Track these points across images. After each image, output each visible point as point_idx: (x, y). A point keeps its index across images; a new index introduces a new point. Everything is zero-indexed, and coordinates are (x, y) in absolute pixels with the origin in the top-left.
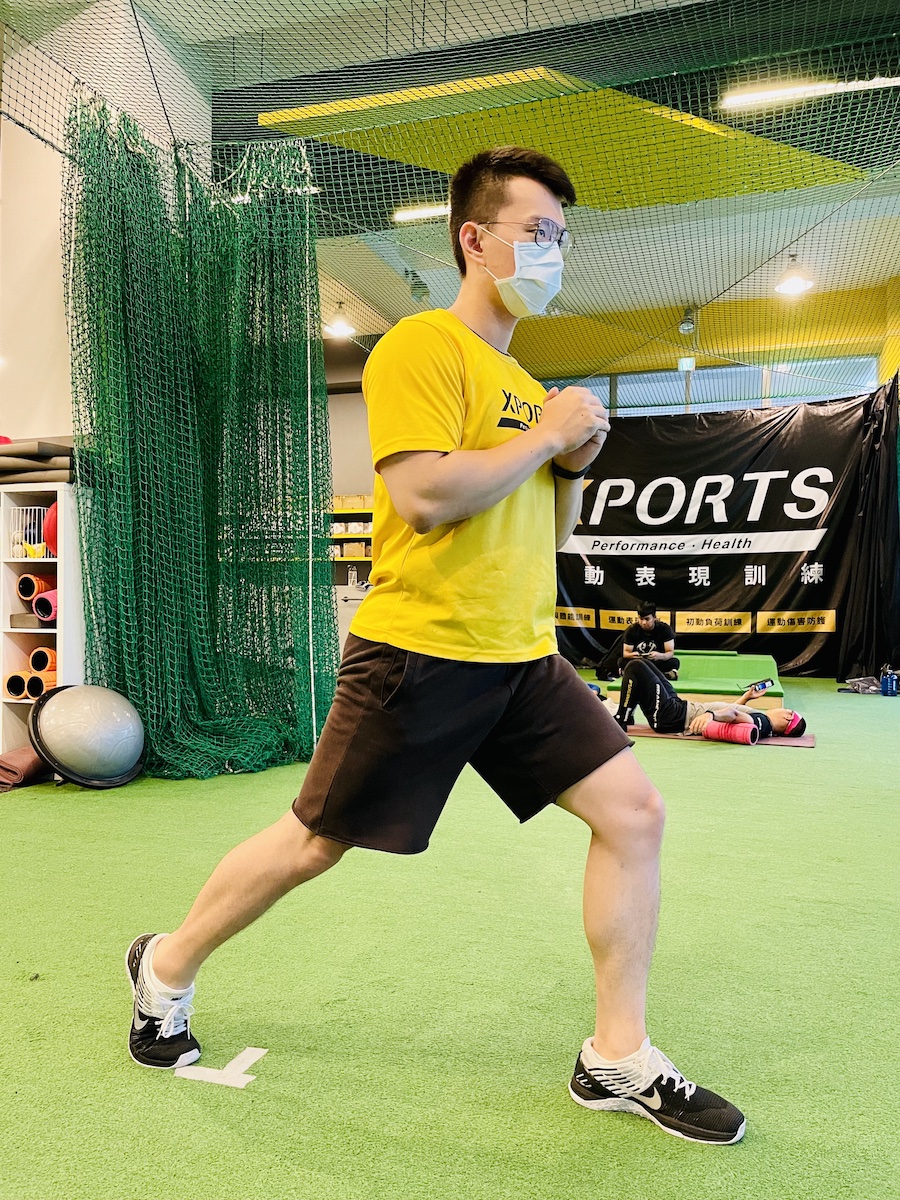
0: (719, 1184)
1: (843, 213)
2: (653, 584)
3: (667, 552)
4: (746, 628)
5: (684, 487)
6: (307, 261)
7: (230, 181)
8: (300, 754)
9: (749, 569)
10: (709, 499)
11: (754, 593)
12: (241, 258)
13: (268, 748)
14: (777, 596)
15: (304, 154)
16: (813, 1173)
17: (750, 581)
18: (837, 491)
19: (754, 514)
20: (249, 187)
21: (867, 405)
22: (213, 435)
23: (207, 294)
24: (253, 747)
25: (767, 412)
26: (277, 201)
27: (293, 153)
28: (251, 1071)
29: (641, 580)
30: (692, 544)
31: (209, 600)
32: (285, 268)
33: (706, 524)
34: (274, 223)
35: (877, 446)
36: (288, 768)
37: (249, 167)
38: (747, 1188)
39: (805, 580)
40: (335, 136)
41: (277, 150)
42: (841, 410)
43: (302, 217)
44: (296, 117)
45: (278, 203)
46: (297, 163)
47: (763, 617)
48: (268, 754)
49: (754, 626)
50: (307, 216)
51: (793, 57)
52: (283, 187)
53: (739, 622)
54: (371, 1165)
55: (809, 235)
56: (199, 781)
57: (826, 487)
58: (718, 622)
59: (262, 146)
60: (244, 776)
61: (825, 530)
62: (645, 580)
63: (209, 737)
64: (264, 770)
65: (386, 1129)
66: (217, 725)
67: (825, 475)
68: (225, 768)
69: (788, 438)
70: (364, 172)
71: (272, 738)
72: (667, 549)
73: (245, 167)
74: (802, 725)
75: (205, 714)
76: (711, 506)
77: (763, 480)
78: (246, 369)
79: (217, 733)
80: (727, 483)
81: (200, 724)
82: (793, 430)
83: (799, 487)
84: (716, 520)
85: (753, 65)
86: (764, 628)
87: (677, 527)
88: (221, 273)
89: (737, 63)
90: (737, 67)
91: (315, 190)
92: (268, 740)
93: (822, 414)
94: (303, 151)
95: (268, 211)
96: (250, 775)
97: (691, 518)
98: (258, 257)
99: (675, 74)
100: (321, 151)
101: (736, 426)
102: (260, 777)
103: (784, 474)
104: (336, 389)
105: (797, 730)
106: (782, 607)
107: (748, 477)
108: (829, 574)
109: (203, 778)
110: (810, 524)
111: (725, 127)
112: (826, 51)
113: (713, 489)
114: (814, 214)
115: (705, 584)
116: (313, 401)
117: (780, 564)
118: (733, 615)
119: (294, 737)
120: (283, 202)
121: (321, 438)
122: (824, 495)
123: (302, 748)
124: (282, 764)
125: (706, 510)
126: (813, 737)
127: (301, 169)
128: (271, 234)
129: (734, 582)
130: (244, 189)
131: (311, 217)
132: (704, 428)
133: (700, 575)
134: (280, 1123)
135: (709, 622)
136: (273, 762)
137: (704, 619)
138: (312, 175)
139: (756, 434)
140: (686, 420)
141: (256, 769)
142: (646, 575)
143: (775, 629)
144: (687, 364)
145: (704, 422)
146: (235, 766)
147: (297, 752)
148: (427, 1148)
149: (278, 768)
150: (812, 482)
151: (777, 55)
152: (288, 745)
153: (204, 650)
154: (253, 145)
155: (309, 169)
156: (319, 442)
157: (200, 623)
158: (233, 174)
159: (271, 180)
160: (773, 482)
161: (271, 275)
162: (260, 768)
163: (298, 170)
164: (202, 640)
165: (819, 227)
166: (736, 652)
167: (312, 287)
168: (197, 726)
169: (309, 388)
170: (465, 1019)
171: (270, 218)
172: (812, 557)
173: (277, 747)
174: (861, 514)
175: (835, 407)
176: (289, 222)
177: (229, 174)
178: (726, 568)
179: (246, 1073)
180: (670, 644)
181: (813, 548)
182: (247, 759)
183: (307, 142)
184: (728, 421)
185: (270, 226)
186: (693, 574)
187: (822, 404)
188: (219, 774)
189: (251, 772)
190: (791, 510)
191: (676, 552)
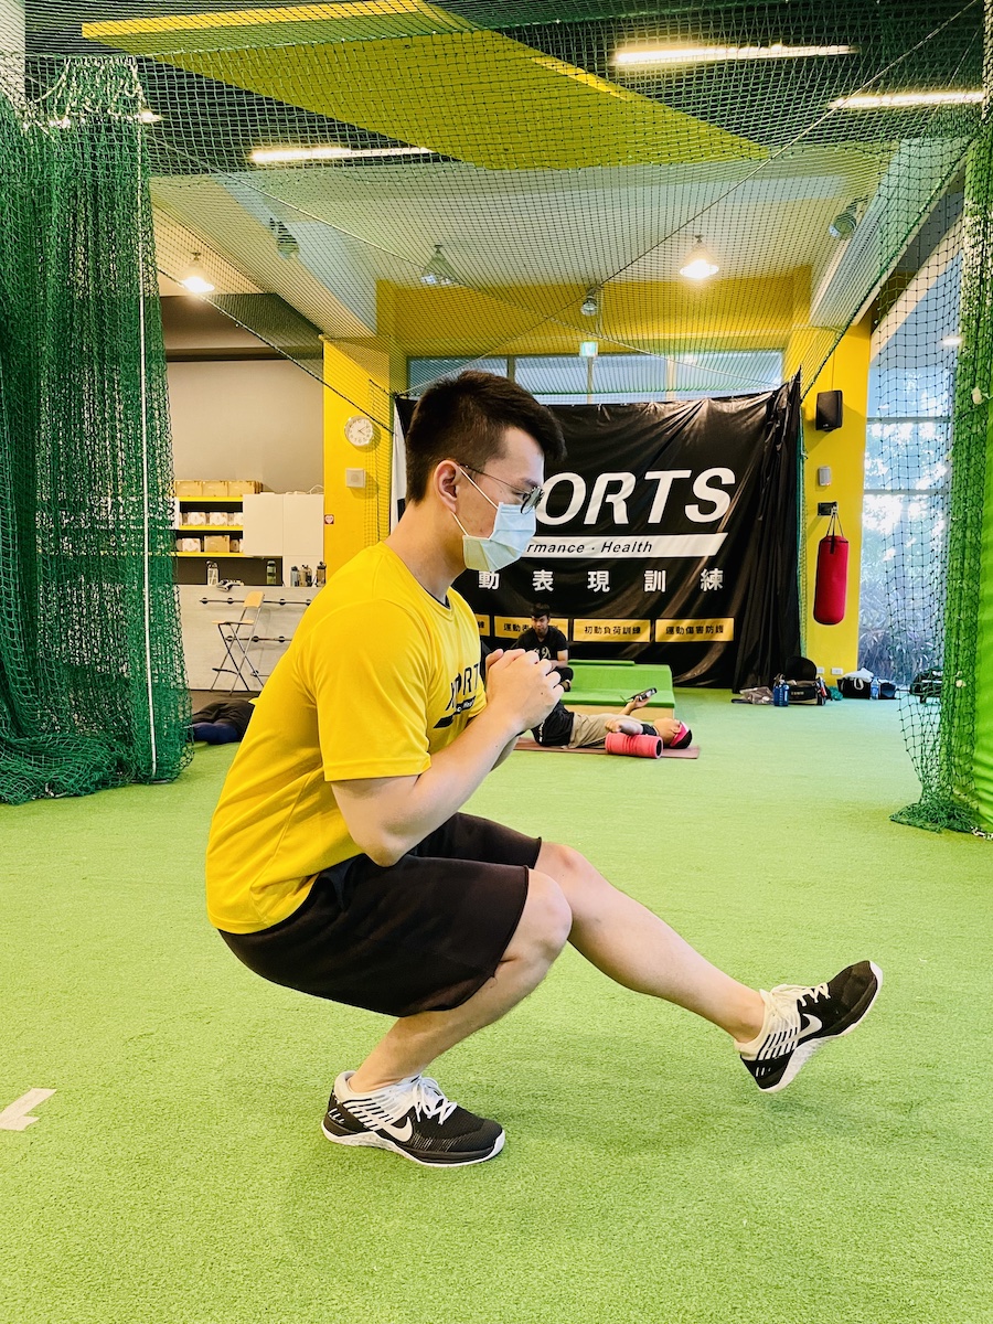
0: (519, 1187)
1: (740, 193)
2: (551, 589)
3: (566, 555)
4: (644, 637)
5: (584, 485)
6: (139, 201)
7: (45, 100)
8: (136, 775)
9: (648, 574)
10: (610, 498)
11: (653, 600)
12: (58, 192)
13: (97, 768)
14: (677, 602)
15: (135, 75)
16: (614, 1172)
17: (649, 587)
18: (738, 493)
19: (655, 516)
20: (68, 109)
21: (770, 402)
22: (25, 403)
23: (16, 234)
24: (79, 768)
25: (671, 406)
26: (101, 127)
27: (122, 73)
28: (34, 1112)
29: (538, 584)
30: (591, 547)
31: (22, 597)
32: (112, 209)
33: (606, 526)
34: (98, 154)
35: (779, 447)
36: (122, 790)
37: (68, 86)
38: (547, 1189)
39: (705, 587)
40: (174, 56)
41: (103, 67)
42: (744, 407)
43: (133, 149)
44: (123, 30)
45: (103, 131)
46: (127, 85)
47: (662, 625)
48: (97, 776)
49: (653, 634)
50: (139, 149)
51: (684, 15)
52: (109, 111)
53: (637, 630)
54: (157, 1197)
55: (705, 214)
56: (11, 807)
57: (728, 489)
58: (617, 630)
59: (85, 62)
60: (67, 800)
61: (726, 534)
62: (542, 585)
63: (26, 757)
64: (92, 793)
65: (178, 1161)
66: (35, 742)
67: (728, 476)
68: (44, 792)
69: (692, 435)
70: (206, 101)
71: (102, 756)
72: (566, 551)
73: (64, 85)
74: (689, 736)
75: (20, 732)
76: (611, 504)
77: (665, 479)
78: (65, 326)
79: (34, 751)
80: (629, 481)
81: (13, 741)
82: (697, 425)
83: (701, 489)
84: (616, 522)
85: (641, 20)
86: (663, 637)
87: (576, 528)
88: (36, 209)
89: (623, 16)
90: (624, 21)
91: (148, 117)
92: (98, 759)
93: (726, 411)
94: (135, 71)
95: (91, 139)
96: (75, 799)
97: (591, 517)
98: (79, 193)
99: (558, 21)
100: (155, 73)
101: (639, 420)
102: (86, 802)
103: (686, 474)
104: (177, 356)
105: (682, 742)
106: (681, 615)
107: (650, 476)
108: (728, 580)
109: (16, 804)
110: (710, 528)
111: (619, 87)
112: (717, 12)
113: (614, 487)
114: (709, 192)
115: (604, 590)
116: (149, 369)
117: (680, 569)
118: (632, 623)
119: (129, 755)
120: (109, 129)
121: (158, 411)
122: (726, 497)
123: (138, 768)
124: (114, 786)
125: (607, 509)
126: (698, 749)
127: (131, 92)
128: (95, 167)
129: (634, 587)
130: (61, 111)
131: (143, 150)
132: (606, 421)
133: (599, 580)
134: (61, 1163)
135: (607, 630)
136: (103, 784)
137: (603, 627)
138: (144, 100)
139: (659, 430)
140: (587, 411)
141: (83, 792)
142: (543, 580)
143: (674, 638)
144: (589, 349)
145: (606, 414)
146: (58, 790)
147: (134, 773)
148: (220, 1176)
149: (109, 791)
150: (715, 483)
151: (666, 12)
152: (121, 765)
153: (16, 656)
154: (73, 60)
155: (141, 93)
156: (157, 416)
157: (11, 625)
158: (49, 93)
159: (95, 102)
160: (675, 481)
161: (96, 216)
162: (88, 791)
163: (127, 93)
164: (13, 645)
165: (715, 206)
166: (633, 662)
167: (146, 233)
168: (11, 745)
169: (143, 353)
170: (284, 1045)
171: (94, 148)
172: (712, 563)
173: (108, 768)
174: (761, 519)
175: (739, 403)
176: (117, 153)
177: (44, 92)
178: (627, 572)
179: (27, 1115)
180: (564, 654)
181: (714, 553)
182: (72, 781)
183: (139, 60)
184: (630, 414)
185: (94, 158)
186: (592, 579)
187: (726, 399)
188: (37, 798)
189: (76, 795)
190: (692, 512)
191: (575, 554)
